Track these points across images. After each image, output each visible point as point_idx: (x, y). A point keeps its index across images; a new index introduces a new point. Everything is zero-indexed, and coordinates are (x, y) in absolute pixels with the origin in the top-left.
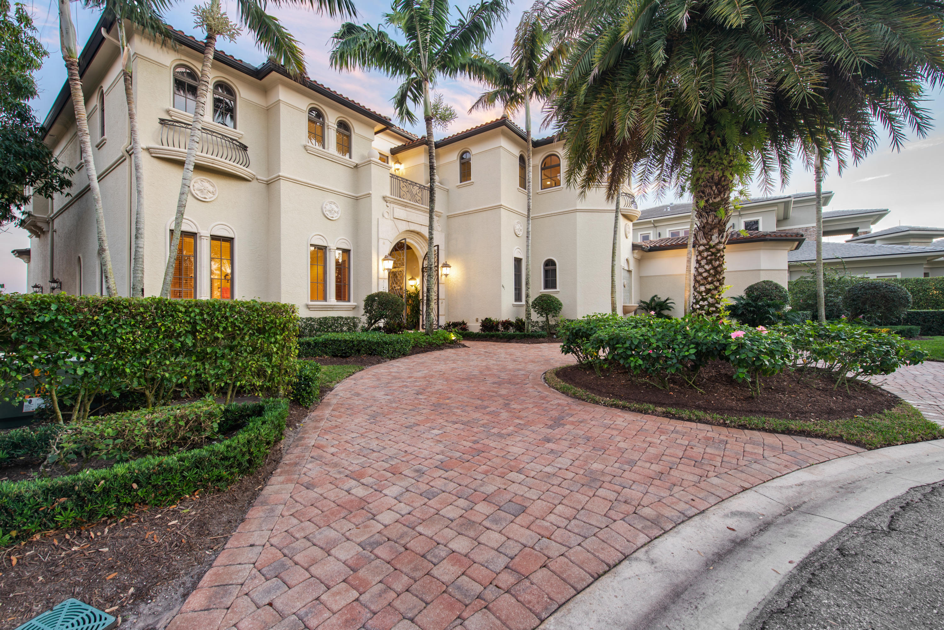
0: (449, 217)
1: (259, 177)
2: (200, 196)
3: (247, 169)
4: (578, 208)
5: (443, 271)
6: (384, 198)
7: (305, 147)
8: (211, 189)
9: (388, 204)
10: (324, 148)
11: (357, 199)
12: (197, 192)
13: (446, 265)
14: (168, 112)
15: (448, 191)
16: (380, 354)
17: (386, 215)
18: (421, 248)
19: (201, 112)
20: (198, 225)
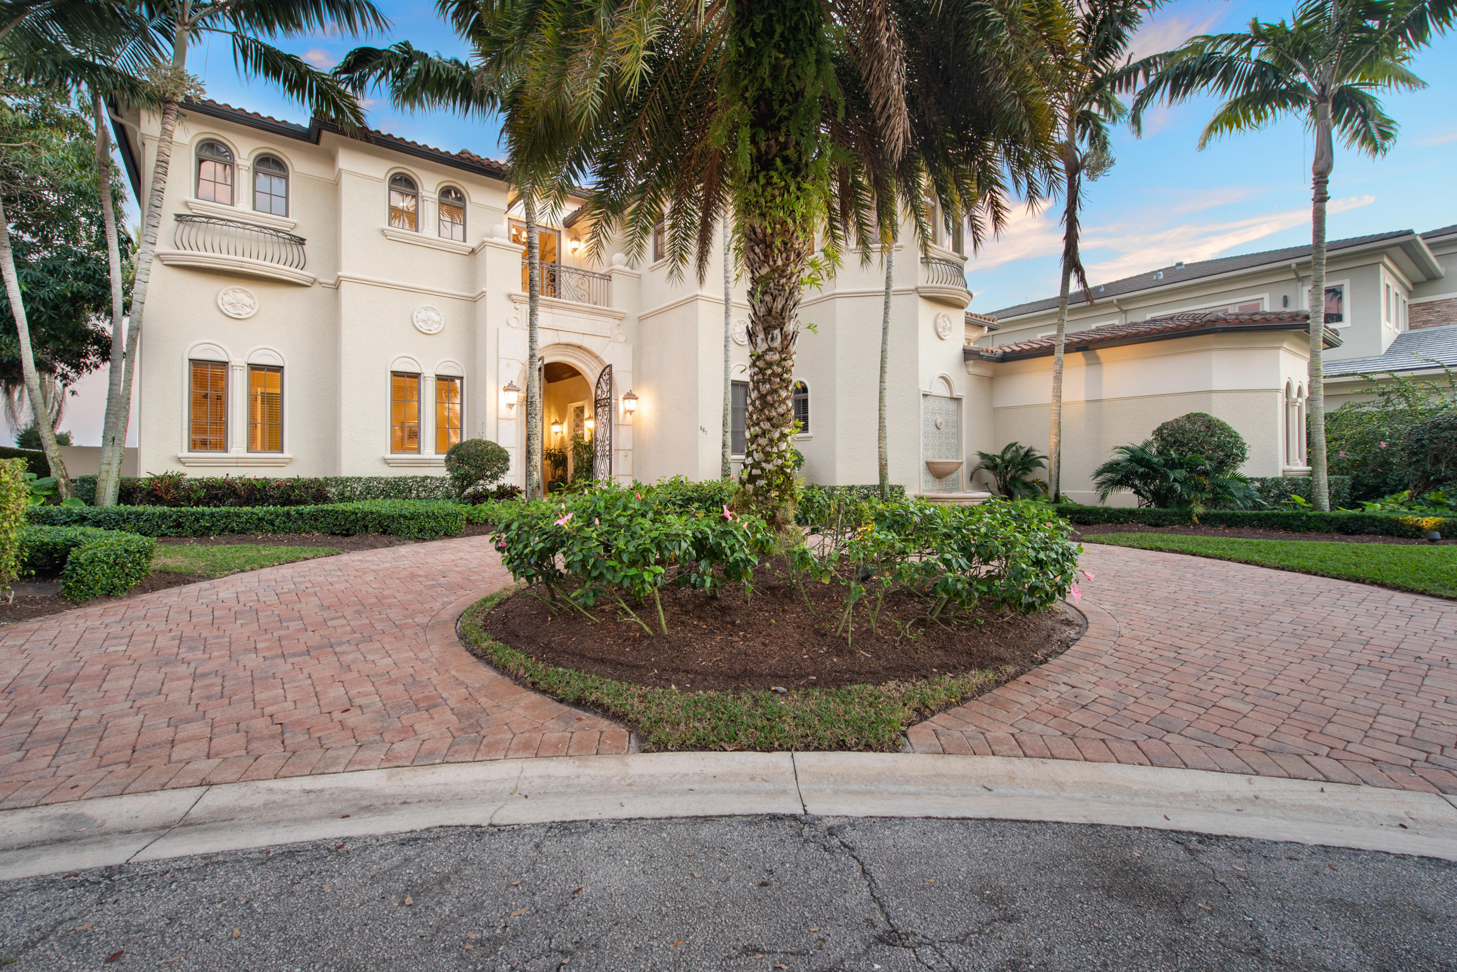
0: (641, 319)
1: (321, 280)
2: (231, 312)
3: (302, 272)
4: (837, 291)
5: (623, 405)
6: (510, 296)
7: (383, 231)
8: (248, 301)
9: (517, 305)
10: (417, 231)
11: (474, 300)
12: (228, 307)
13: (630, 396)
14: (186, 204)
15: (639, 277)
16: (397, 533)
17: (513, 323)
18: (592, 370)
19: (157, 203)
20: (229, 351)
